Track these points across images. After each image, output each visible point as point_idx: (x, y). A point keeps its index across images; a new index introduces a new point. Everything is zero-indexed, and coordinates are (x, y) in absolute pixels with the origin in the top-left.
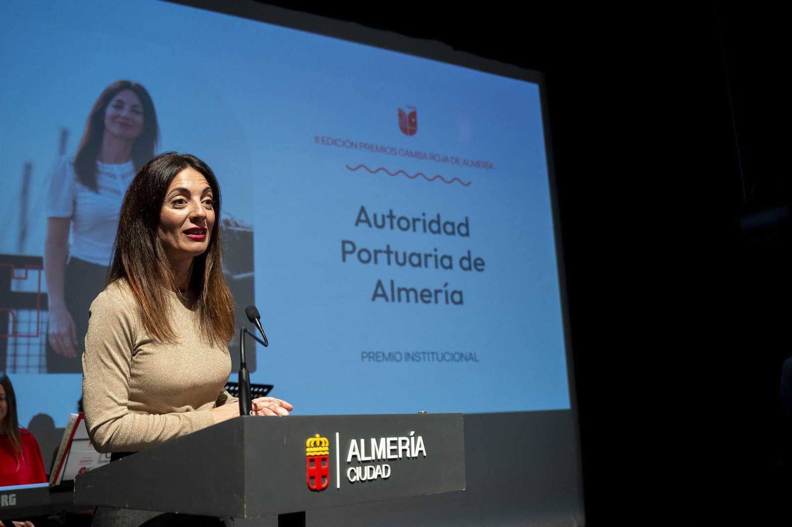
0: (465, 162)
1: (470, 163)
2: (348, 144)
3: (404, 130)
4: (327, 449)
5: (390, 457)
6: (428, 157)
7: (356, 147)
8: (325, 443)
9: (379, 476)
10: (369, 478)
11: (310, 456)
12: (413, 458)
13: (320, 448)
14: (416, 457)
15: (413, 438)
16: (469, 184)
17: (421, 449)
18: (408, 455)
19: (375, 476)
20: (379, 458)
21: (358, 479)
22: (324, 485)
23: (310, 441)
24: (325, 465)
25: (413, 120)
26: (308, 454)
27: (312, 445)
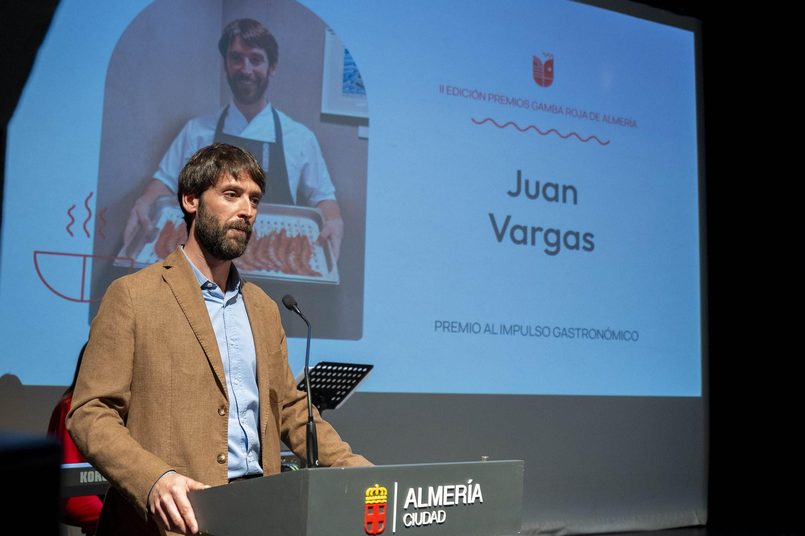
0: (605, 119)
1: (611, 120)
2: (475, 95)
3: (539, 81)
4: (385, 497)
5: (446, 503)
6: (564, 110)
7: (484, 99)
8: (384, 491)
9: (434, 521)
10: (424, 523)
11: (369, 504)
12: (469, 504)
13: (379, 496)
14: (472, 504)
15: (470, 486)
16: (608, 142)
17: (477, 496)
18: (465, 501)
19: (430, 521)
20: (435, 504)
21: (413, 524)
22: (380, 530)
23: (369, 490)
24: (383, 512)
25: (550, 69)
26: (367, 502)
27: (371, 494)
